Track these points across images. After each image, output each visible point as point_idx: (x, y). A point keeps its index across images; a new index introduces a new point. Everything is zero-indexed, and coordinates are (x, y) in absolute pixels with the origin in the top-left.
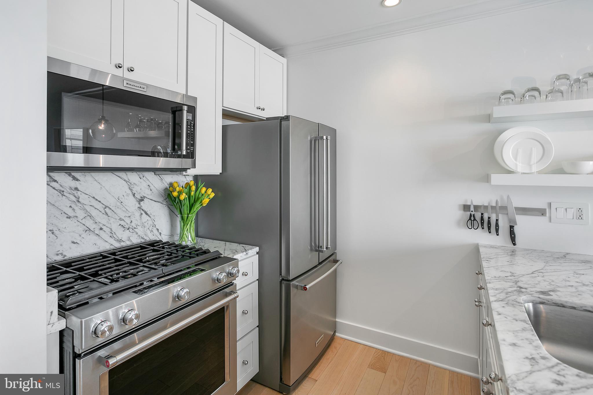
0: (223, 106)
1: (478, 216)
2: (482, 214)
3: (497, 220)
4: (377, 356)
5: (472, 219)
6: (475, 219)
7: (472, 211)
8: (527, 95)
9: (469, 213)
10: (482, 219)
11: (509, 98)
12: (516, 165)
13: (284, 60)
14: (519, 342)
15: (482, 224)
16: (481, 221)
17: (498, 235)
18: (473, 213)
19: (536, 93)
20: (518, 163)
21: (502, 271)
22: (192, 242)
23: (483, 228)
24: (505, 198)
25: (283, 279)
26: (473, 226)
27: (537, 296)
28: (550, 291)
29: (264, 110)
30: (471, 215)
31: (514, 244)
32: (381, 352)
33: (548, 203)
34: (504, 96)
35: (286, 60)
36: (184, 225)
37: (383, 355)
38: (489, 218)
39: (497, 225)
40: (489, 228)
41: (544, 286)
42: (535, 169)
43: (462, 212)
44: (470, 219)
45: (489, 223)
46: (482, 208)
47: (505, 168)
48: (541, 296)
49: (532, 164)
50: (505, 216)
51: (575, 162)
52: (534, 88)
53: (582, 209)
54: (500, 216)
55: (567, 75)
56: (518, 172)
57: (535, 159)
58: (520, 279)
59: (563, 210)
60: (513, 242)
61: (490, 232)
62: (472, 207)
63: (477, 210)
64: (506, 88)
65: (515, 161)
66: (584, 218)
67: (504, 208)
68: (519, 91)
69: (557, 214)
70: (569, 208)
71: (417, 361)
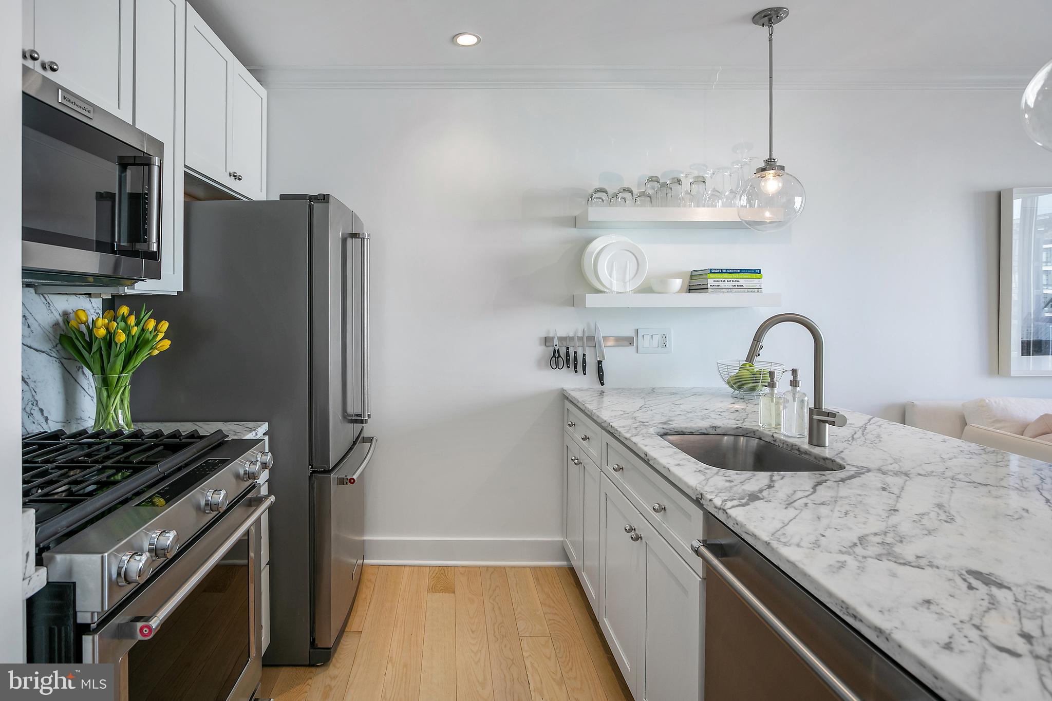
0: (186, 166)
1: (563, 352)
2: (568, 348)
3: (584, 355)
4: (434, 575)
5: (556, 354)
6: (559, 356)
7: (556, 345)
8: (620, 195)
9: (552, 349)
10: (568, 354)
11: (600, 198)
12: (611, 282)
13: (263, 92)
14: (681, 463)
15: (568, 361)
16: (567, 358)
17: (585, 374)
18: (557, 348)
19: (627, 195)
20: (612, 279)
21: (612, 411)
22: (127, 429)
23: (568, 367)
24: (592, 326)
25: (314, 472)
26: (557, 366)
27: (662, 427)
28: (668, 421)
29: (240, 179)
30: (554, 350)
31: (602, 384)
32: (437, 569)
33: (635, 330)
34: (596, 194)
35: (266, 92)
36: (109, 397)
37: (442, 571)
38: (575, 353)
39: (584, 361)
40: (575, 366)
41: (659, 419)
42: (629, 288)
43: (544, 347)
44: (554, 356)
45: (575, 359)
46: (568, 340)
47: (593, 288)
48: (664, 426)
49: (626, 281)
50: (592, 349)
51: (664, 279)
52: (628, 188)
53: (666, 335)
54: (587, 349)
55: (657, 177)
56: (611, 291)
57: (629, 275)
58: (635, 415)
59: (649, 337)
60: (601, 382)
61: (576, 372)
62: (556, 339)
63: (562, 344)
64: (597, 185)
65: (611, 277)
66: (667, 346)
67: (591, 339)
68: (611, 190)
69: (644, 343)
70: (654, 335)
71: (488, 567)
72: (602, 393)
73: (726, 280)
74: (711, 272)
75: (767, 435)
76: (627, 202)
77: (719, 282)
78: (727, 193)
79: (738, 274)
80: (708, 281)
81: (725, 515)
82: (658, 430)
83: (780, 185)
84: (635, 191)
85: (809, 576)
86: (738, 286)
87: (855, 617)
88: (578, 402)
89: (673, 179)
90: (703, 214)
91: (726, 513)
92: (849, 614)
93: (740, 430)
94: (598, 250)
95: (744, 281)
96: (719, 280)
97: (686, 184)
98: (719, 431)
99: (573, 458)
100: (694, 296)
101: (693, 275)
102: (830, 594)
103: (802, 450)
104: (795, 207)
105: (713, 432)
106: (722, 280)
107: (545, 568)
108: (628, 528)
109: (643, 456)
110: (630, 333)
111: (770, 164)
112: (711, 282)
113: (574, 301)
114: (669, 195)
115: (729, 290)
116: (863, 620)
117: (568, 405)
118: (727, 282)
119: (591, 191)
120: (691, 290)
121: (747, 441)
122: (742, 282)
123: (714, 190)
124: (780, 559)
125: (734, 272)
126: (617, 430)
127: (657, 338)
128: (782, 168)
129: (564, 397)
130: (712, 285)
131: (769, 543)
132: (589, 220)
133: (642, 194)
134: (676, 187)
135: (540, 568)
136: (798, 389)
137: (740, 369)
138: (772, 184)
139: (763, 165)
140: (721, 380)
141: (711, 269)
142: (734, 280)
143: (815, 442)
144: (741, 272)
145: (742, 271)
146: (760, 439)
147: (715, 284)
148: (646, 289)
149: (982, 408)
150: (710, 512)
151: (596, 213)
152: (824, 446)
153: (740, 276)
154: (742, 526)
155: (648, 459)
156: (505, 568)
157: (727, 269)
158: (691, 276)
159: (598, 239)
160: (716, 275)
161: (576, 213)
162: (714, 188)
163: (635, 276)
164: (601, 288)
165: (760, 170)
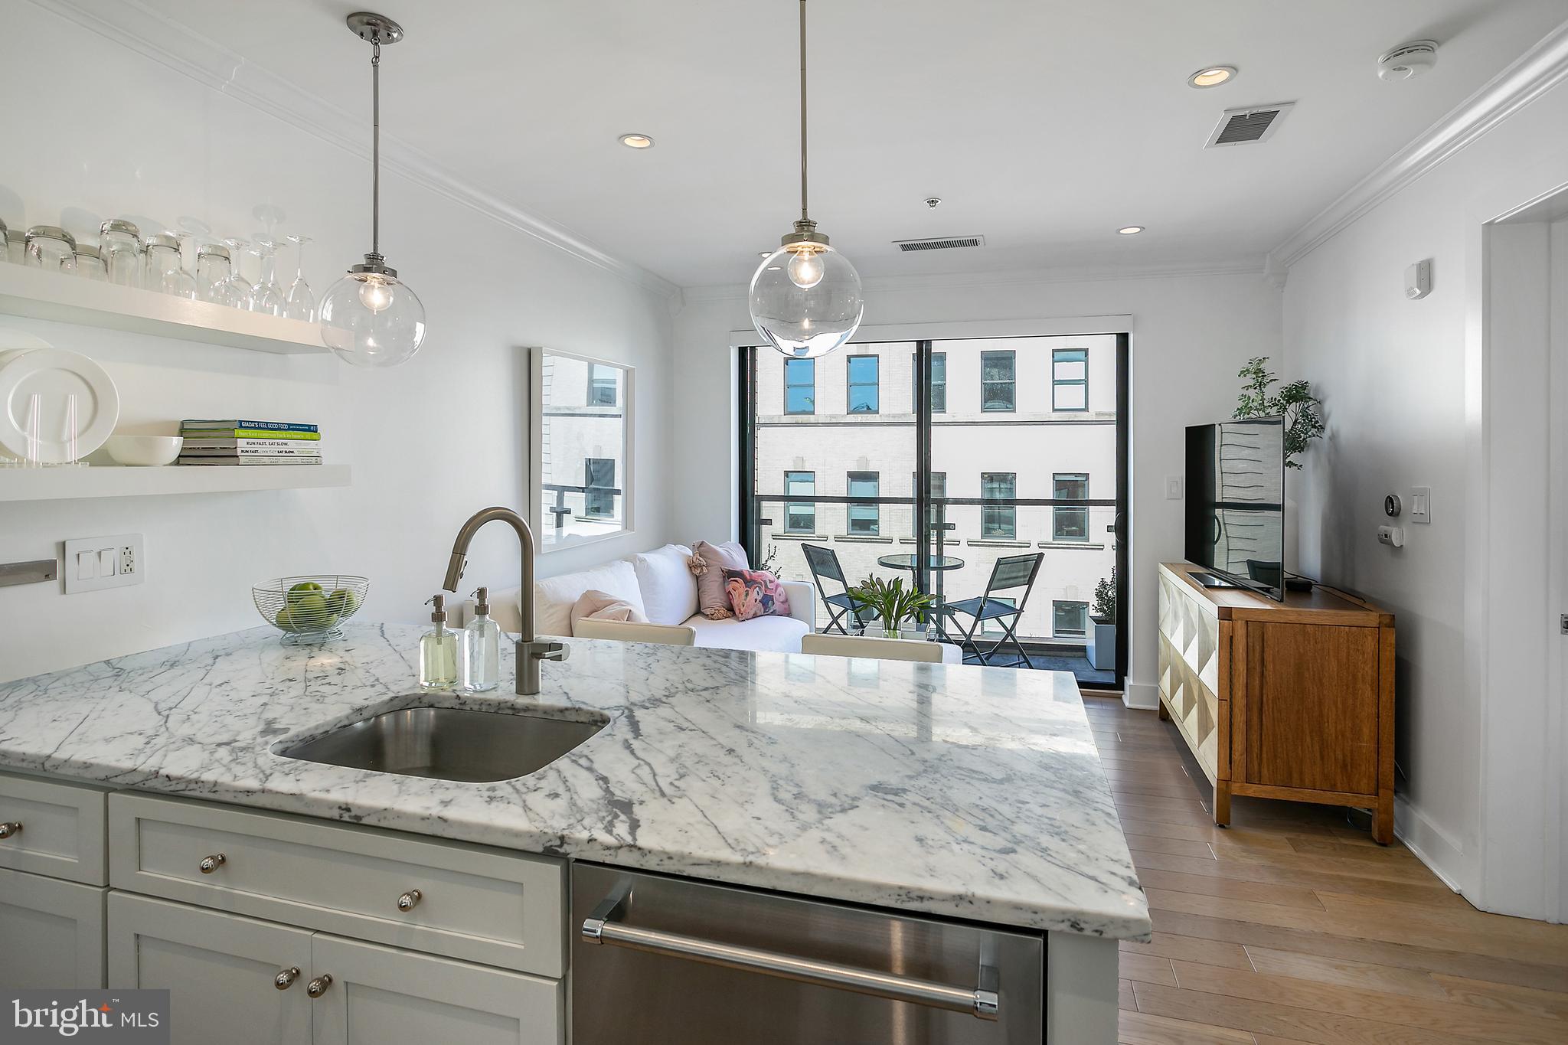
27: (277, 741)
28: (269, 725)
33: (61, 544)
49: (64, 439)
51: (143, 435)
53: (132, 547)
56: (22, 463)
57: (72, 426)
59: (92, 557)
66: (135, 569)
69: (79, 571)
70: (105, 550)
73: (267, 441)
74: (241, 427)
75: (445, 698)
77: (256, 446)
79: (284, 432)
80: (236, 443)
81: (636, 854)
85: (839, 879)
86: (286, 452)
87: (921, 898)
89: (167, 238)
91: (640, 849)
92: (911, 899)
93: (396, 702)
95: (298, 445)
96: (255, 441)
97: (189, 252)
101: (187, 429)
102: (878, 887)
103: (518, 706)
104: (415, 340)
105: (358, 719)
106: (260, 441)
110: (47, 553)
111: (373, 263)
112: (242, 444)
115: (273, 460)
116: (933, 897)
118: (268, 446)
120: (184, 457)
121: (417, 716)
122: (292, 445)
124: (777, 877)
125: (278, 427)
127: (110, 557)
130: (244, 449)
131: (751, 863)
134: (167, 255)
138: (377, 296)
139: (363, 262)
141: (240, 422)
142: (280, 441)
143: (529, 689)
144: (289, 429)
145: (292, 427)
146: (433, 706)
147: (250, 448)
148: (101, 459)
153: (289, 436)
154: (682, 857)
157: (267, 423)
158: (181, 430)
160: (250, 433)
165: (358, 269)
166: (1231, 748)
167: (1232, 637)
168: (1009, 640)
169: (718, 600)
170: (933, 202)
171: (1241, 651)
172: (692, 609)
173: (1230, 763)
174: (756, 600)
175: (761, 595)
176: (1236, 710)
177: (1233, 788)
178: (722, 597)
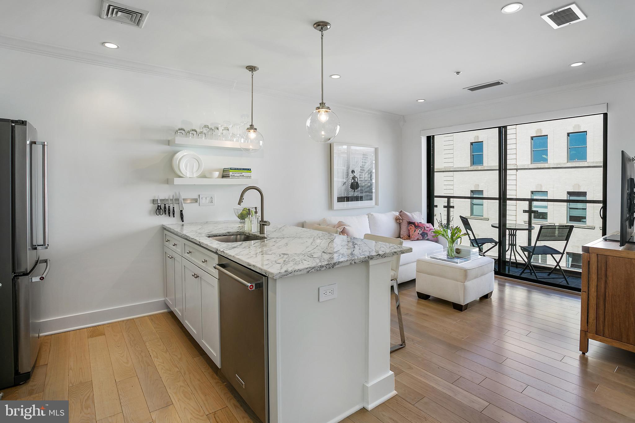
1: (162, 207)
2: (165, 205)
3: (174, 208)
4: (90, 331)
5: (159, 208)
6: (161, 209)
7: (159, 203)
8: (191, 132)
9: (156, 205)
10: (165, 207)
11: (181, 133)
12: (186, 173)
15: (165, 211)
16: (164, 209)
17: (174, 217)
18: (159, 205)
19: (195, 133)
20: (187, 171)
21: (187, 231)
23: (165, 214)
24: (178, 194)
25: (16, 276)
26: (159, 213)
28: (212, 232)
31: (183, 221)
32: (92, 328)
33: (199, 195)
34: (179, 131)
37: (95, 328)
38: (169, 207)
39: (174, 211)
40: (169, 213)
41: (208, 232)
42: (195, 175)
43: (152, 205)
44: (158, 209)
45: (169, 210)
46: (165, 201)
47: (177, 175)
48: (209, 234)
49: (193, 172)
50: (178, 205)
51: (211, 171)
52: (195, 129)
53: (213, 197)
54: (175, 205)
55: (208, 126)
56: (187, 177)
57: (195, 170)
58: (197, 231)
59: (205, 198)
60: (182, 220)
61: (170, 216)
62: (159, 200)
63: (162, 202)
64: (180, 127)
65: (186, 170)
66: (213, 202)
67: (177, 200)
68: (187, 130)
69: (203, 201)
70: (207, 197)
71: (123, 321)
72: (183, 225)
74: (231, 169)
76: (195, 135)
78: (238, 135)
82: (206, 235)
83: (255, 135)
84: (198, 130)
86: (242, 176)
88: (171, 229)
89: (215, 127)
90: (228, 144)
91: (224, 252)
94: (180, 157)
95: (245, 174)
96: (234, 173)
97: (221, 130)
98: (230, 234)
99: (169, 256)
100: (224, 179)
101: (224, 170)
102: (246, 262)
103: (257, 235)
105: (228, 234)
106: (236, 173)
107: (155, 315)
108: (193, 274)
109: (198, 243)
110: (196, 197)
111: (252, 127)
112: (231, 173)
113: (168, 182)
114: (214, 134)
115: (238, 177)
117: (166, 232)
119: (177, 129)
120: (223, 177)
122: (243, 174)
123: (233, 134)
125: (240, 169)
126: (188, 236)
127: (208, 199)
128: (256, 129)
129: (164, 228)
130: (231, 175)
132: (176, 143)
133: (201, 133)
134: (216, 130)
135: (153, 315)
136: (257, 214)
137: (243, 210)
138: (252, 135)
139: (249, 127)
140: (235, 216)
141: (231, 168)
142: (240, 173)
143: (261, 233)
145: (244, 169)
146: (245, 235)
148: (203, 176)
149: (324, 221)
150: (221, 255)
151: (179, 140)
152: (264, 234)
153: (243, 171)
155: (200, 244)
156: (133, 319)
157: (237, 168)
158: (224, 171)
159: (180, 152)
160: (233, 171)
161: (170, 138)
162: (233, 133)
163: (198, 170)
164: (182, 175)
165: (248, 129)
166: (588, 316)
167: (589, 261)
168: (558, 267)
169: (405, 233)
170: (458, 73)
171: (594, 269)
172: (397, 235)
173: (588, 323)
174: (418, 234)
175: (421, 232)
176: (591, 297)
177: (588, 335)
178: (407, 232)
